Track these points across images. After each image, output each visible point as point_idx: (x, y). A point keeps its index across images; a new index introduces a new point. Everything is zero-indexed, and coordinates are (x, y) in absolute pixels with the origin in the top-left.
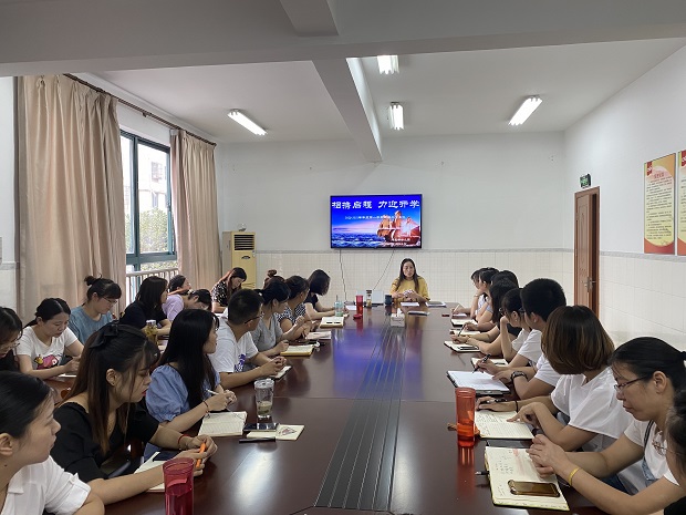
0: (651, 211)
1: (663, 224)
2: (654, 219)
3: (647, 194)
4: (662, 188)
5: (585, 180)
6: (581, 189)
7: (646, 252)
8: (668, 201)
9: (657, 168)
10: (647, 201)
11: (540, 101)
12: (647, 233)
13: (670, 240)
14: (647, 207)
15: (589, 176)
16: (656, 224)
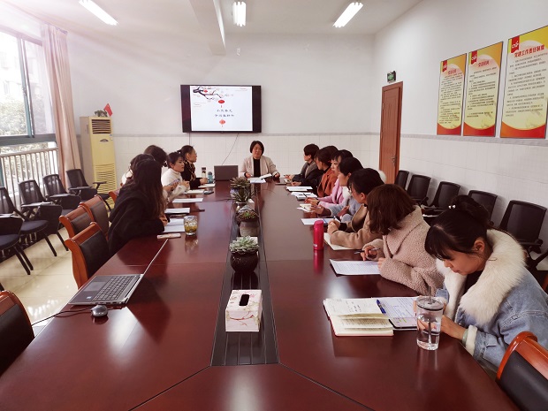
0: (444, 101)
1: (453, 111)
2: (446, 108)
3: (442, 87)
4: (454, 82)
5: (392, 76)
6: (387, 84)
7: (438, 133)
8: (458, 92)
9: (451, 66)
10: (441, 93)
12: (440, 119)
13: (457, 124)
14: (441, 98)
15: (394, 73)
16: (448, 111)
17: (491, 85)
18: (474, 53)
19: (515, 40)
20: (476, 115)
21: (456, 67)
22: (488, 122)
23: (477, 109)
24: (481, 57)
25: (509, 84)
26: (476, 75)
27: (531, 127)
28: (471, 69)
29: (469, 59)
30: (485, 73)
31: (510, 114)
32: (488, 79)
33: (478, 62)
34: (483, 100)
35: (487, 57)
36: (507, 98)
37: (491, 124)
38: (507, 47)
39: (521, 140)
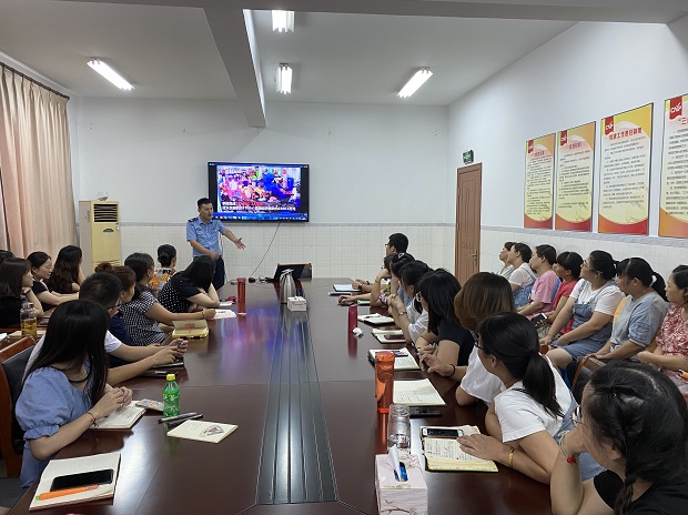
0: (531, 188)
1: (542, 200)
2: (533, 196)
3: (528, 171)
4: (542, 166)
5: (469, 156)
6: (464, 165)
7: (526, 226)
8: (548, 178)
9: (538, 147)
10: (528, 178)
11: (430, 74)
12: (527, 208)
13: (548, 215)
14: (527, 183)
15: (471, 152)
16: (536, 200)
17: (584, 171)
18: (564, 133)
19: (609, 120)
20: (569, 205)
21: (544, 148)
22: (584, 215)
23: (570, 199)
24: (572, 138)
25: (604, 171)
26: (568, 158)
27: (632, 222)
28: (561, 152)
29: (558, 139)
30: (577, 157)
31: (607, 206)
32: (581, 164)
33: (568, 144)
34: (577, 188)
35: (579, 139)
36: (603, 187)
37: (587, 216)
38: (601, 128)
39: (622, 236)
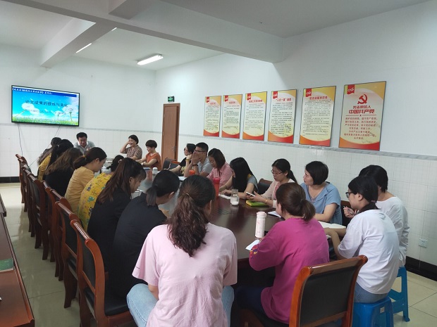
0: (208, 118)
1: (214, 124)
2: (209, 122)
3: (206, 110)
7: (205, 135)
8: (217, 114)
9: (212, 100)
10: (206, 114)
12: (206, 127)
13: (217, 131)
14: (206, 116)
17: (236, 114)
18: (226, 96)
19: (249, 95)
20: (229, 127)
21: (215, 101)
22: (236, 132)
23: (228, 125)
24: (230, 99)
25: (246, 114)
26: (228, 108)
27: (257, 135)
28: (225, 104)
29: (223, 99)
30: (233, 107)
31: (247, 128)
32: (235, 111)
33: (229, 101)
34: (231, 120)
35: (234, 100)
36: (245, 121)
37: (237, 133)
38: (245, 97)
39: (253, 141)
